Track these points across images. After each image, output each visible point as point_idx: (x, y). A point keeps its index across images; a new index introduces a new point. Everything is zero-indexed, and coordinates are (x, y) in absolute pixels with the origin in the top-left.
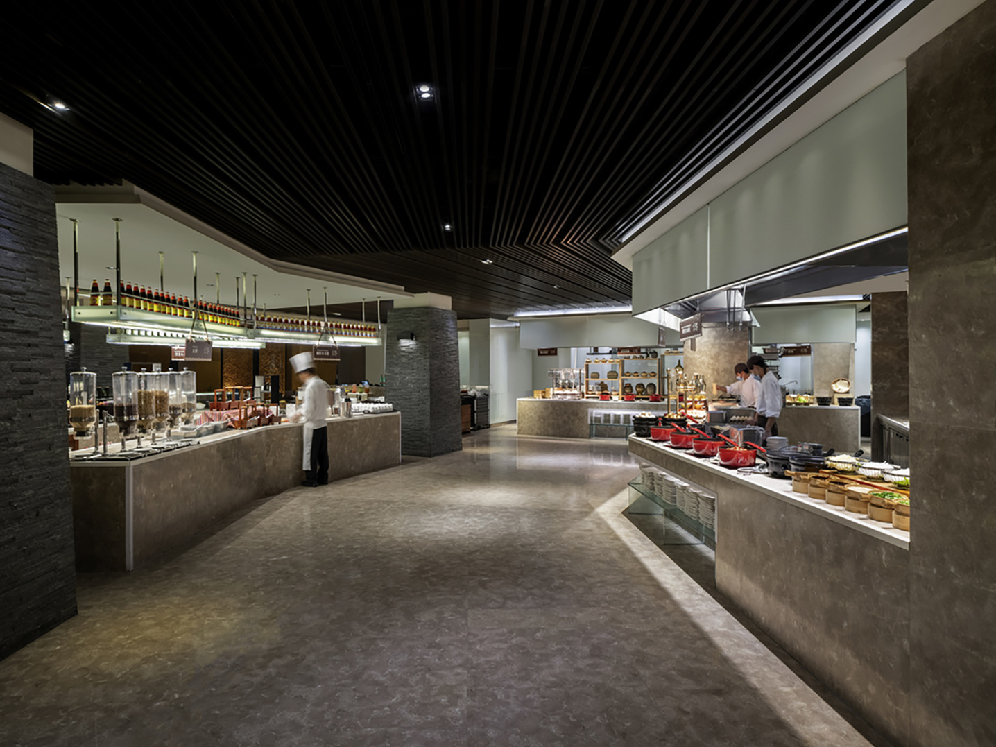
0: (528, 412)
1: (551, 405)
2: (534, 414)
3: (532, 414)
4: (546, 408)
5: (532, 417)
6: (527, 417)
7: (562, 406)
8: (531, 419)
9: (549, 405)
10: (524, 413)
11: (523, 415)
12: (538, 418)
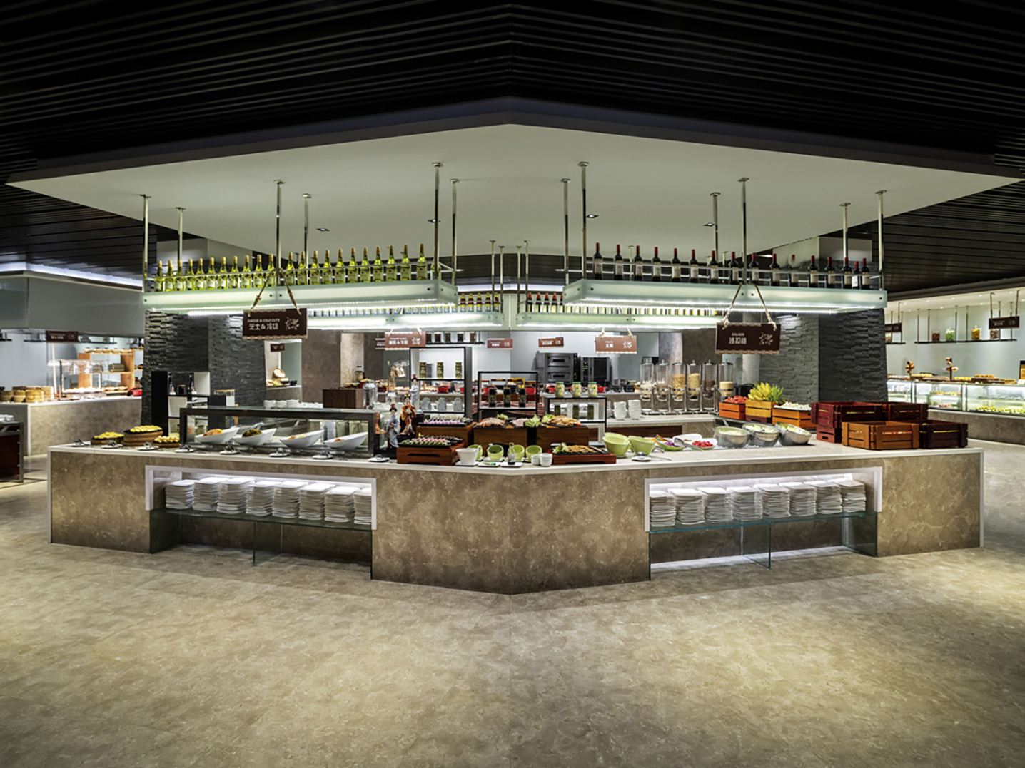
0: (48, 422)
1: (87, 407)
2: (59, 422)
3: (56, 423)
4: (80, 412)
5: (55, 427)
6: (47, 429)
7: (102, 408)
8: (54, 431)
9: (84, 409)
10: (41, 424)
11: (41, 427)
12: (65, 428)
